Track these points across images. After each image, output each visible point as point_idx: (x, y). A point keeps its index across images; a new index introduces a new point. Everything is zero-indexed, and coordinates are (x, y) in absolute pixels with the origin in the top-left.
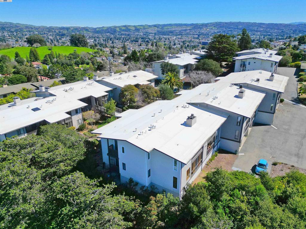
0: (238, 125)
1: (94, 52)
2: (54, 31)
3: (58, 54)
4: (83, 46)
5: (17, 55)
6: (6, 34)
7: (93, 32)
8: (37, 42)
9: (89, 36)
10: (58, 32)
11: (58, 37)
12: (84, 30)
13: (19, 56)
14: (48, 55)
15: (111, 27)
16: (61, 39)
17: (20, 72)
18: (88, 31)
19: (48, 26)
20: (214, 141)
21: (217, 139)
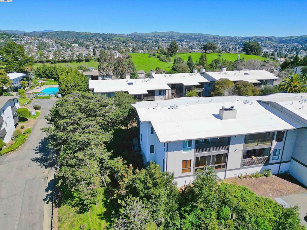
1: (264, 61)
2: (236, 40)
3: (224, 59)
4: (254, 54)
5: (190, 58)
6: (195, 43)
7: (277, 42)
8: (211, 48)
9: (271, 46)
10: (240, 42)
11: (237, 46)
12: (268, 40)
13: (191, 59)
14: (216, 60)
15: (302, 36)
16: (239, 48)
17: (176, 69)
18: (273, 41)
19: (232, 36)
20: (269, 156)
21: (280, 156)
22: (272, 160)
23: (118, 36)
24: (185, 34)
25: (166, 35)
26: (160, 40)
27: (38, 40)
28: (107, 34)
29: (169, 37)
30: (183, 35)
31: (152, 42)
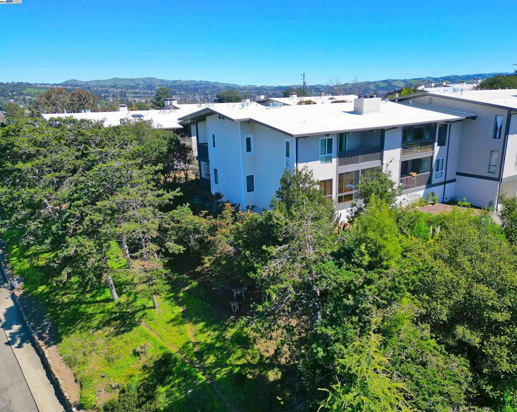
0: (497, 136)
8: (231, 100)
19: (259, 85)
20: (431, 170)
21: (444, 171)
22: (436, 178)
23: (35, 88)
24: (174, 82)
25: (139, 84)
26: (128, 93)
28: (6, 82)
29: (145, 86)
30: (172, 84)
31: (113, 96)
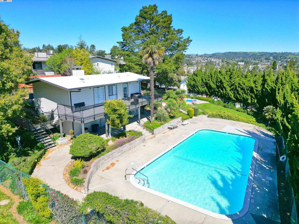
27: (207, 60)
